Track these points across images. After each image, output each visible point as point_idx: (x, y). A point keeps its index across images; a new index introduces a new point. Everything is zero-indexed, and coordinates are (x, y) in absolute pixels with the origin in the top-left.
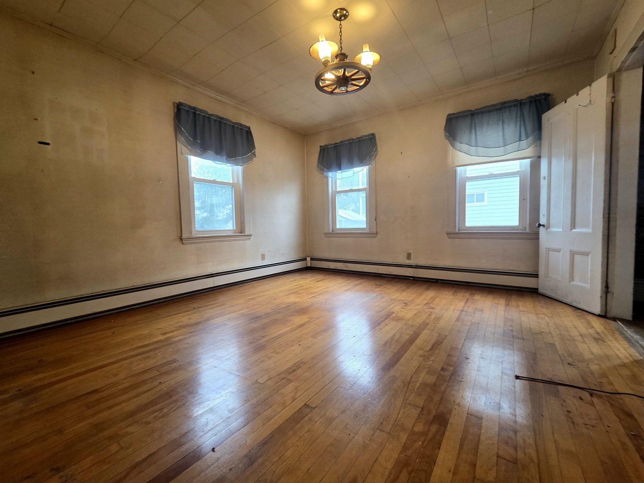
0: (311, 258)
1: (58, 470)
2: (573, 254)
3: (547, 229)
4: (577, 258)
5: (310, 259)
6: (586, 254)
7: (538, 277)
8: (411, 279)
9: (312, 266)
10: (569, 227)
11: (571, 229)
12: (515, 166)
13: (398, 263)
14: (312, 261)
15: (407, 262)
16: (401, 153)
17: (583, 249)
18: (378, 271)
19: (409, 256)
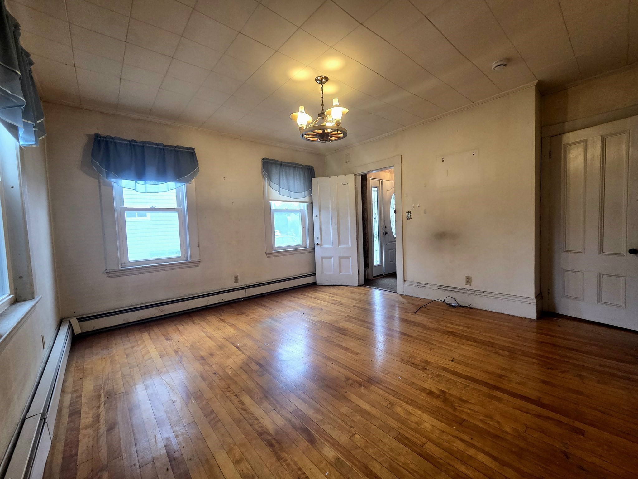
0: (77, 319)
1: (565, 454)
2: (340, 258)
3: (321, 246)
4: (342, 260)
5: (77, 321)
6: (348, 258)
7: (316, 275)
8: (242, 300)
9: (85, 331)
10: (337, 244)
11: (339, 246)
12: (296, 206)
13: (226, 288)
14: (81, 323)
15: (235, 285)
16: (223, 179)
17: (346, 255)
18: (208, 303)
19: (236, 279)
